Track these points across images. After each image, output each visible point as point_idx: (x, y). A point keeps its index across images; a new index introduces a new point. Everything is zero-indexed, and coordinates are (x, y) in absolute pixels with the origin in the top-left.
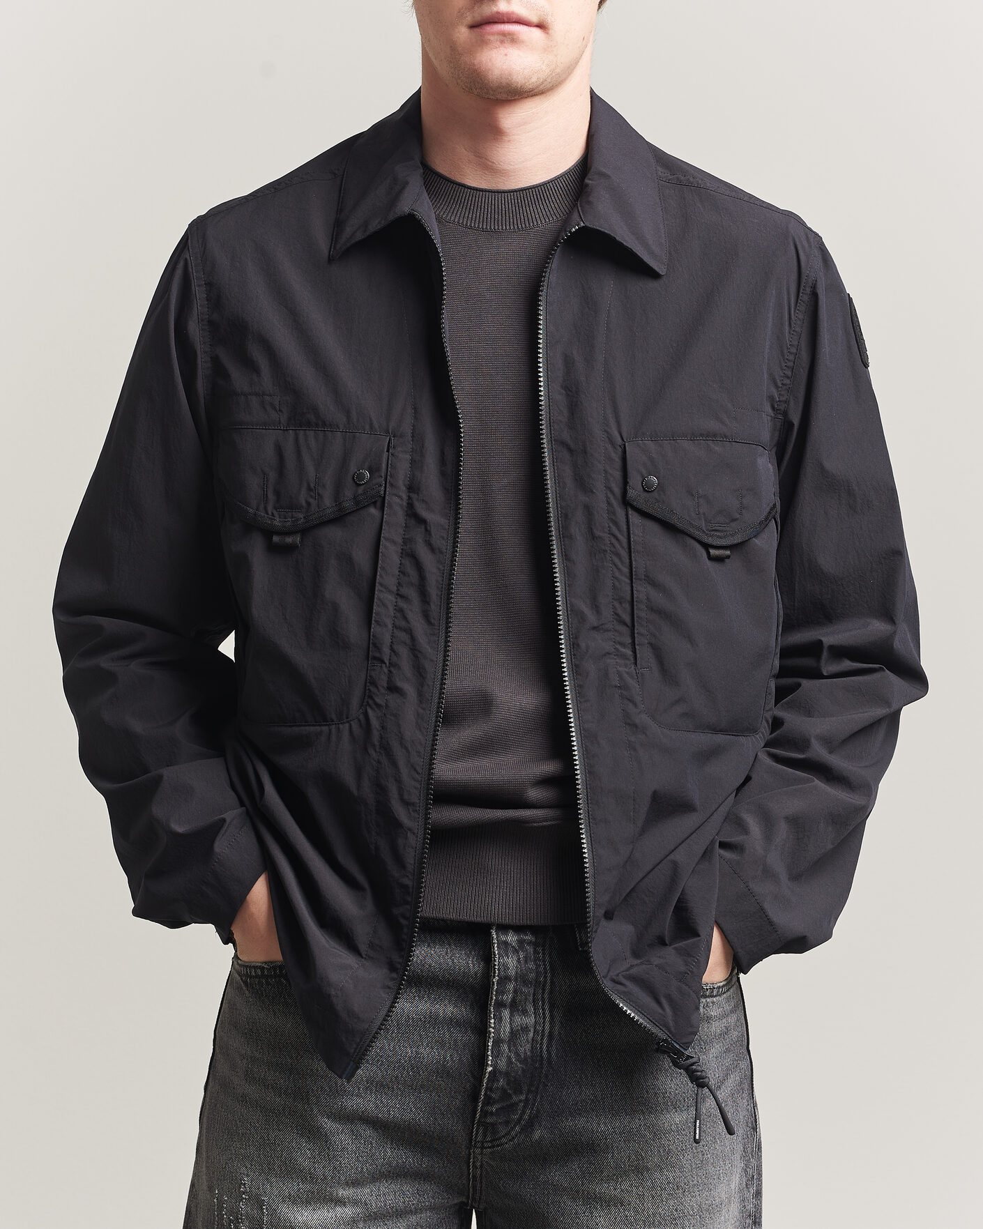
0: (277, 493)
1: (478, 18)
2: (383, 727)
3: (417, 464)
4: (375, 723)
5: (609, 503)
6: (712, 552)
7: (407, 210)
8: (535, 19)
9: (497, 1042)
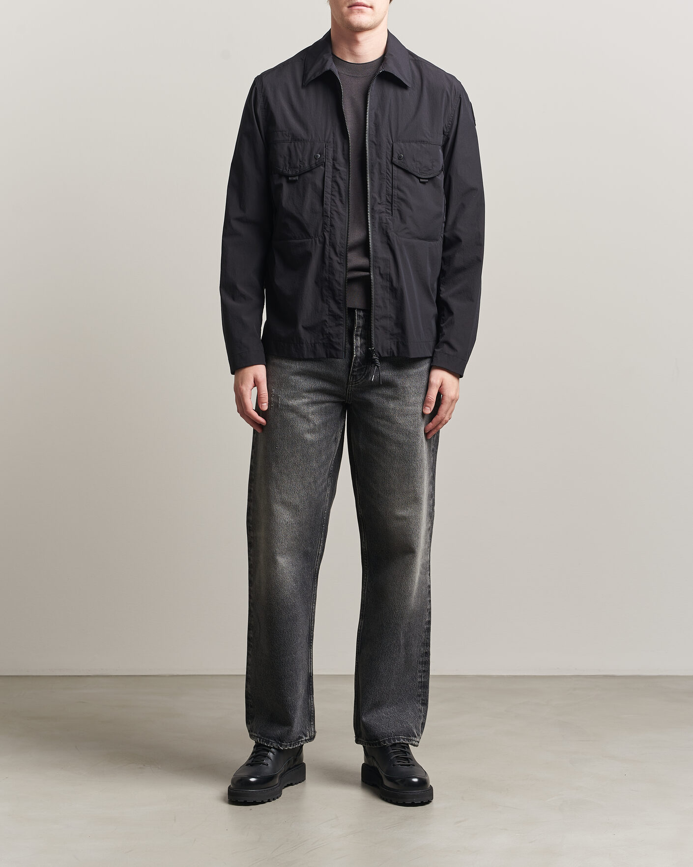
0: (290, 163)
1: (351, 4)
2: (330, 239)
3: (335, 152)
4: (327, 237)
5: (387, 163)
6: (421, 180)
7: (328, 69)
8: (369, 5)
9: (357, 347)
